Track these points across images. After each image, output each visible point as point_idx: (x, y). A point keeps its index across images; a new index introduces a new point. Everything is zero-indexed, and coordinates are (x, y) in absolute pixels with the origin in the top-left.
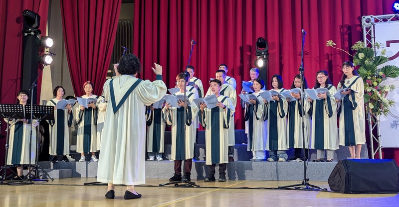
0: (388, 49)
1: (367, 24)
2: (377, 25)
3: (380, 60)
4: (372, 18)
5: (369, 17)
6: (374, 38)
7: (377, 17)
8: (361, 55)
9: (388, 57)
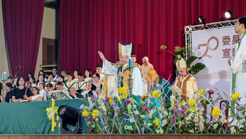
0: (199, 50)
1: (186, 32)
2: (193, 32)
5: (188, 27)
6: (191, 42)
7: (193, 27)
9: (199, 57)
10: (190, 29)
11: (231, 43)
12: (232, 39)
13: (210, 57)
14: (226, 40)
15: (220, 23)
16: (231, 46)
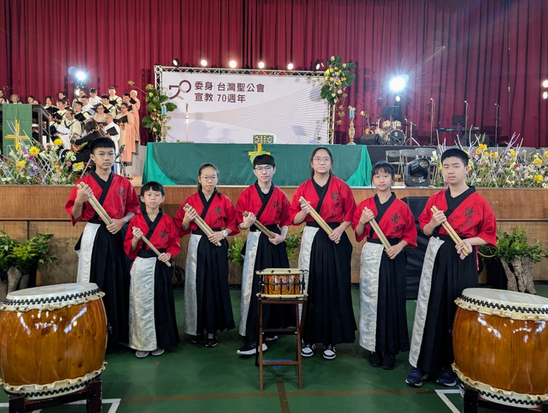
0: (169, 91)
1: (157, 71)
2: (164, 73)
3: (163, 98)
5: (158, 66)
6: (162, 82)
7: (164, 67)
8: (151, 94)
9: (169, 97)
10: (161, 69)
11: (204, 88)
12: (204, 85)
13: (182, 99)
14: (199, 85)
15: (192, 68)
16: (204, 91)
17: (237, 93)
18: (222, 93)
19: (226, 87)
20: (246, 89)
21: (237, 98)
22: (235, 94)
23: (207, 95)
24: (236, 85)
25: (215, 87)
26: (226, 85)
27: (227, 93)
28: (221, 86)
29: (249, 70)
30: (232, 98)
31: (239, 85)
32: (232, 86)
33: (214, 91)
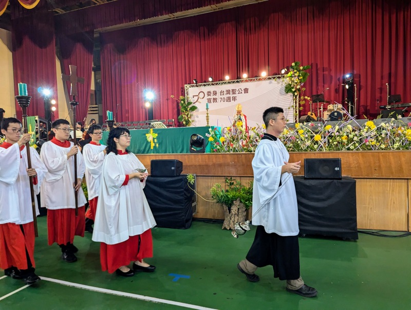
0: (193, 99)
1: (186, 88)
2: (190, 88)
3: (189, 103)
4: (188, 86)
6: (189, 94)
7: (190, 85)
9: (193, 102)
12: (212, 93)
13: (200, 103)
14: (209, 93)
15: (205, 83)
16: (212, 97)
17: (231, 96)
18: (222, 97)
19: (225, 93)
20: (237, 92)
21: (231, 99)
22: (231, 97)
23: (214, 99)
24: (231, 91)
25: (218, 93)
26: (225, 91)
27: (226, 96)
28: (222, 92)
29: (238, 80)
30: (229, 99)
31: (233, 90)
32: (228, 92)
33: (218, 96)
